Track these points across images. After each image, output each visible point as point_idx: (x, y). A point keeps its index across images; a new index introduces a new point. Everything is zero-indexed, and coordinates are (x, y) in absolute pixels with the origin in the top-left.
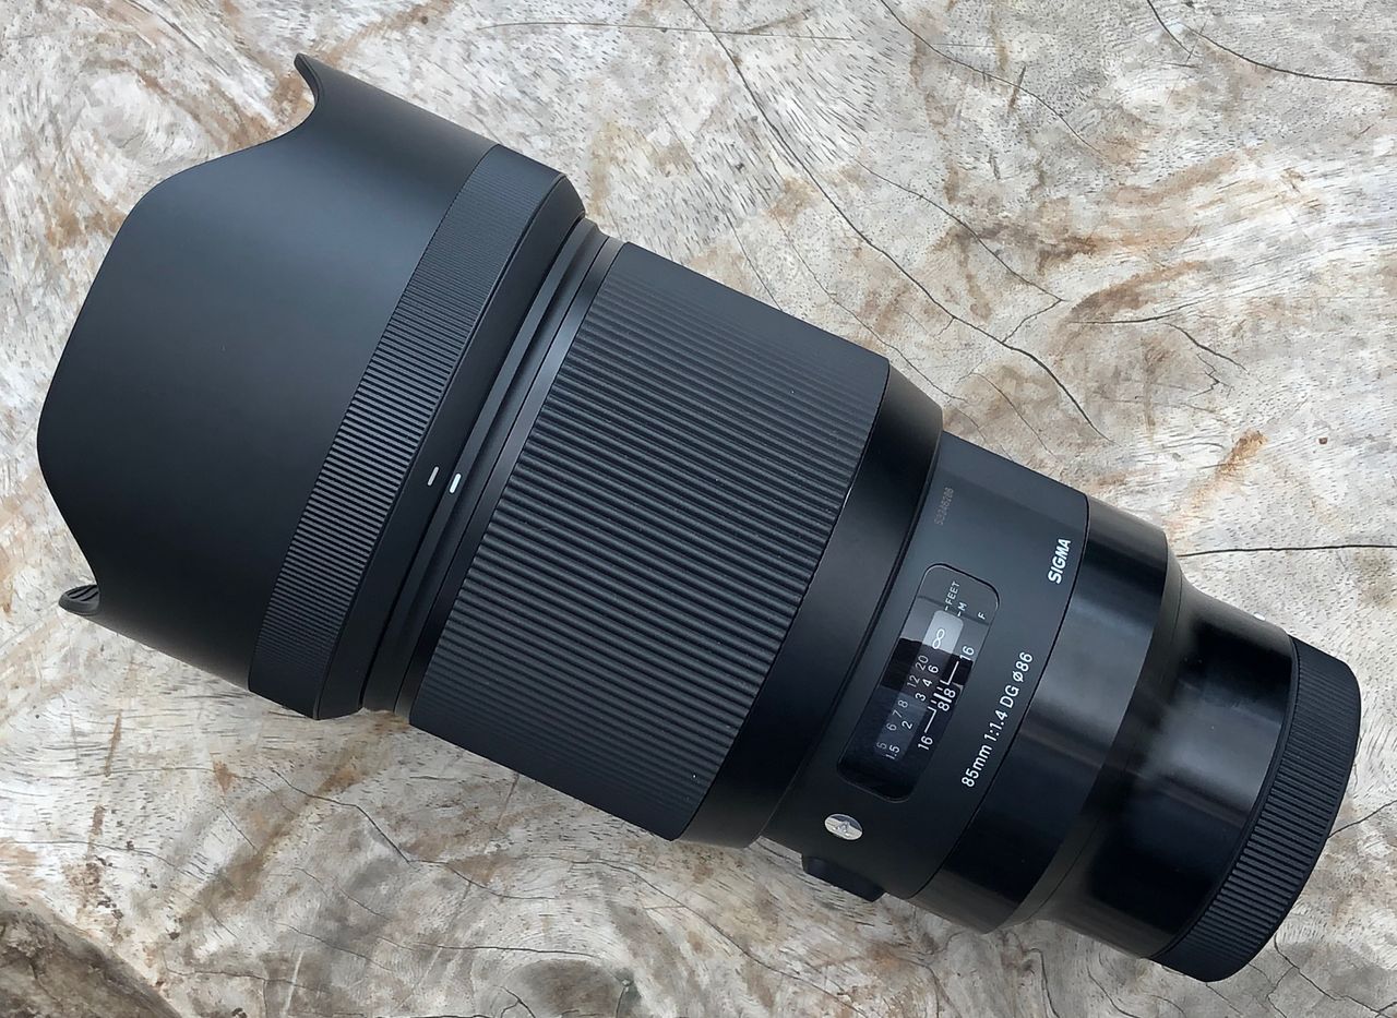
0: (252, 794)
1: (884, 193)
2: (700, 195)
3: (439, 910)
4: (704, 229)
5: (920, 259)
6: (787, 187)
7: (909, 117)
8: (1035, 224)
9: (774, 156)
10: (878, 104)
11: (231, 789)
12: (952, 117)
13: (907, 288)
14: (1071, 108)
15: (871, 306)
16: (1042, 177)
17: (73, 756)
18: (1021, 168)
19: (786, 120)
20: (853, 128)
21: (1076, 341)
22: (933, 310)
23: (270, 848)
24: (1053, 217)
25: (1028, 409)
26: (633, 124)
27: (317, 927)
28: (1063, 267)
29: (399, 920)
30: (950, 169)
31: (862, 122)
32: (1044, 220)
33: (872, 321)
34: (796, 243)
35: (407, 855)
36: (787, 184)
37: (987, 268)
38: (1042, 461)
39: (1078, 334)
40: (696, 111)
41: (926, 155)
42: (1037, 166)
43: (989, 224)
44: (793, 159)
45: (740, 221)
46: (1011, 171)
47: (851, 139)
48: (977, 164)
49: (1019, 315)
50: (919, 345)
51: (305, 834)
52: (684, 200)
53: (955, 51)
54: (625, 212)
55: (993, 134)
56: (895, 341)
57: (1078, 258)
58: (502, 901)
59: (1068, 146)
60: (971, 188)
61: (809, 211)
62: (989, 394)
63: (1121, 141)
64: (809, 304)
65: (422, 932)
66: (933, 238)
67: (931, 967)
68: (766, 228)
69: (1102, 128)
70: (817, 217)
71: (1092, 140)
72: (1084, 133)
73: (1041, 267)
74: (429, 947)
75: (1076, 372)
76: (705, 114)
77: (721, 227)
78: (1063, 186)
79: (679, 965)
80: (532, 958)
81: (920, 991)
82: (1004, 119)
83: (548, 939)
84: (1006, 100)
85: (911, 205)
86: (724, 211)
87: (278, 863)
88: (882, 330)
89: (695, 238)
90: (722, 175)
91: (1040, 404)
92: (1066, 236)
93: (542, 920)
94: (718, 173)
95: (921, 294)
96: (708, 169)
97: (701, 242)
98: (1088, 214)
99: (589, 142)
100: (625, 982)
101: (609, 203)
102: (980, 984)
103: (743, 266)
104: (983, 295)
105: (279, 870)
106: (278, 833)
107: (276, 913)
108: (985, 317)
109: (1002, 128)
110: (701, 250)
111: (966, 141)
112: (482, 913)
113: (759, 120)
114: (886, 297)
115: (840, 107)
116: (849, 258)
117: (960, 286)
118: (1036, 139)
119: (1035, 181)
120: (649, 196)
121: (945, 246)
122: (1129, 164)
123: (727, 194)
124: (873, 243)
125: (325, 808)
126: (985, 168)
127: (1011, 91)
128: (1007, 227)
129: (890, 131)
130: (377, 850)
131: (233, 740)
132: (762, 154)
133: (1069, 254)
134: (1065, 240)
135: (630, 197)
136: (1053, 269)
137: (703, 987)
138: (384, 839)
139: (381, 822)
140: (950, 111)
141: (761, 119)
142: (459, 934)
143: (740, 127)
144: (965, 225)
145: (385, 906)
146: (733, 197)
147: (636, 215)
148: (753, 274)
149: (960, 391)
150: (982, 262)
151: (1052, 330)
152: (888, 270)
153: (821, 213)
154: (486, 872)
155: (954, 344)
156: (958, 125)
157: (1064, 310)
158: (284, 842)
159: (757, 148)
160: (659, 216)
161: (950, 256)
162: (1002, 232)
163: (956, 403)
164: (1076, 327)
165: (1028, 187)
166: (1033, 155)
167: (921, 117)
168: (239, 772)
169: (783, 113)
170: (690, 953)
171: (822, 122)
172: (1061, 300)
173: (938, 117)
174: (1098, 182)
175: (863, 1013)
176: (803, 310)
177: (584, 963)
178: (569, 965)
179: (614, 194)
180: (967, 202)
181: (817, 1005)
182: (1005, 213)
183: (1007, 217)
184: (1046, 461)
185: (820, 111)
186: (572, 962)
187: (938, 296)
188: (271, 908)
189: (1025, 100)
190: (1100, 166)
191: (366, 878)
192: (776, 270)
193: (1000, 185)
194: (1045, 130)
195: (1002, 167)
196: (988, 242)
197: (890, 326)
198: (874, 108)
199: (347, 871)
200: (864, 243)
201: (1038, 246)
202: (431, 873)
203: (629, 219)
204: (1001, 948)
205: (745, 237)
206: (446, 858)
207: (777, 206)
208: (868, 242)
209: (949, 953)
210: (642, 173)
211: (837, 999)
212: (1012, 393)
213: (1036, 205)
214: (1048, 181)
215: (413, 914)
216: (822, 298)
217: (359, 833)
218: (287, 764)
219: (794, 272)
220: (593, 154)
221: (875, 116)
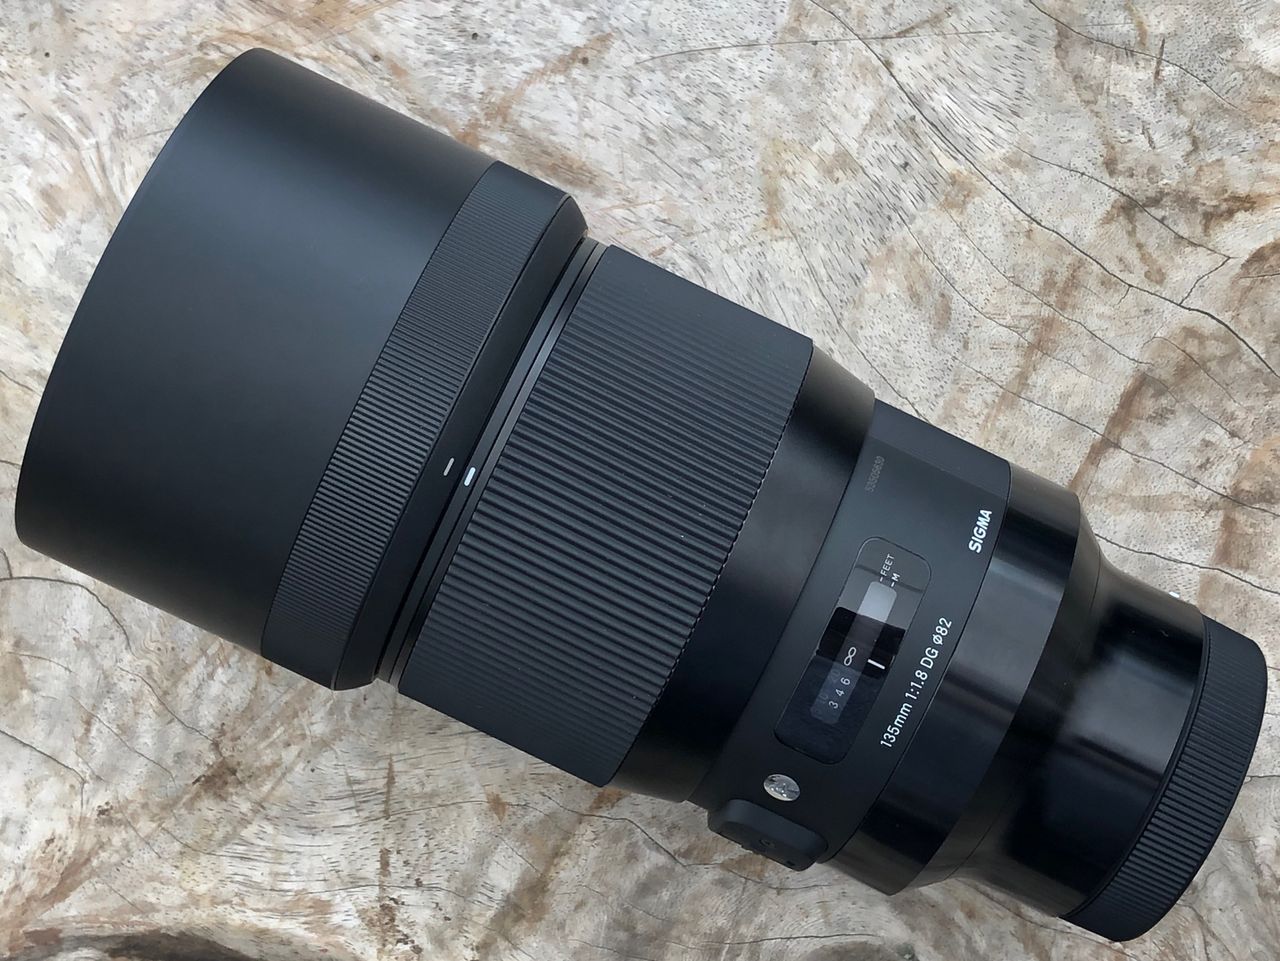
0: (528, 819)
1: (1047, 174)
2: (871, 197)
3: (721, 909)
4: (878, 230)
5: (1090, 234)
6: (953, 180)
7: (1060, 99)
8: (1194, 188)
9: (937, 151)
10: (1030, 90)
11: (506, 817)
12: (1101, 94)
13: (1081, 263)
14: (1213, 73)
15: (1049, 283)
16: (1195, 142)
17: (351, 803)
18: (1174, 135)
19: (943, 115)
20: (1007, 115)
21: (1251, 294)
22: (1108, 282)
23: (553, 869)
24: (1210, 179)
25: (1213, 365)
26: (797, 137)
27: (608, 939)
28: (1227, 226)
29: (684, 923)
30: (1107, 144)
31: (1016, 109)
32: (1203, 183)
33: (1052, 299)
34: (968, 233)
35: (682, 860)
36: (952, 177)
37: (1155, 235)
38: (1233, 413)
39: (1250, 289)
40: (856, 117)
41: (1082, 134)
42: (1189, 132)
43: (1151, 193)
44: (955, 151)
45: (913, 218)
46: (1165, 140)
47: (1008, 126)
48: (1132, 137)
49: (1192, 276)
50: (1100, 316)
51: (583, 852)
52: (857, 204)
53: (1095, 31)
54: (801, 222)
55: (1143, 107)
56: (1078, 316)
57: (1240, 216)
58: (778, 894)
59: (1216, 110)
60: (1129, 161)
61: (977, 200)
62: (1176, 356)
63: (1265, 100)
64: (989, 290)
65: (708, 932)
66: (1100, 212)
67: (1194, 906)
68: (938, 221)
69: (1245, 90)
70: (986, 205)
71: (1237, 102)
72: (1228, 95)
73: (1206, 228)
74: (717, 945)
75: (1253, 325)
76: (865, 119)
77: (895, 225)
78: (1216, 149)
79: (956, 933)
80: (816, 944)
81: (1187, 930)
82: (1151, 91)
83: (828, 923)
84: (1151, 72)
85: (1075, 184)
86: (895, 210)
87: (561, 883)
88: (1063, 306)
89: (872, 239)
90: (888, 175)
91: (1224, 360)
92: (1226, 196)
93: (819, 907)
94: (885, 174)
95: (1096, 267)
96: (875, 172)
97: (878, 243)
98: (1244, 173)
99: (758, 159)
100: (907, 956)
101: (784, 216)
102: (1241, 917)
103: (922, 260)
104: (1155, 262)
105: (564, 889)
106: (557, 854)
107: (567, 931)
108: (1160, 282)
109: (1150, 100)
110: (879, 249)
111: (1118, 116)
112: (762, 908)
113: (917, 119)
114: (1062, 275)
115: (994, 97)
116: (1022, 240)
117: (1133, 256)
118: (1184, 107)
119: (1190, 147)
120: (822, 204)
121: (1112, 219)
122: (1275, 121)
123: (896, 193)
124: (1043, 224)
125: (598, 823)
126: (1141, 141)
127: (1154, 63)
128: (1168, 194)
129: (1044, 115)
130: (653, 860)
131: (501, 770)
132: (925, 151)
133: (1231, 213)
134: (1225, 200)
135: (804, 207)
136: (1218, 229)
137: (981, 952)
138: (658, 848)
139: (653, 832)
140: (1099, 89)
141: (919, 117)
142: (743, 929)
143: (900, 128)
144: (1128, 196)
145: (669, 910)
146: (902, 195)
147: (812, 223)
148: (931, 266)
149: (1147, 355)
150: (1149, 231)
151: (1225, 287)
152: (1061, 249)
153: (989, 201)
154: (759, 868)
155: (1134, 312)
156: (1108, 102)
157: (1234, 266)
158: (565, 861)
159: (919, 145)
160: (835, 222)
161: (1118, 228)
162: (1165, 200)
163: (1144, 367)
164: (1246, 282)
165: (1183, 153)
166: (1183, 123)
167: (1071, 98)
168: (513, 800)
169: (939, 109)
170: (965, 922)
171: (978, 114)
172: (1229, 258)
173: (1088, 95)
174: (1248, 141)
175: (1135, 957)
176: (984, 296)
177: (866, 943)
178: (852, 947)
179: (789, 207)
180: (1127, 174)
181: (1091, 955)
182: (1165, 181)
183: (1166, 184)
184: (1236, 413)
185: (974, 103)
186: (854, 943)
187: (1113, 267)
188: (561, 926)
189: (1168, 71)
190: (1248, 126)
191: (646, 888)
192: (954, 261)
193: (1158, 155)
194: (1192, 98)
195: (1156, 138)
196: (1153, 211)
197: (1070, 301)
198: (1027, 96)
199: (628, 883)
200: (1035, 225)
201: (1201, 209)
202: (708, 875)
203: (805, 228)
204: (1257, 881)
205: (920, 232)
206: (719, 858)
207: (946, 199)
208: (1039, 224)
209: (1209, 891)
210: (812, 182)
211: (1110, 947)
212: (1196, 351)
213: (1193, 169)
214: (1201, 146)
215: (697, 915)
216: (1003, 282)
217: (634, 845)
218: (556, 787)
219: (970, 261)
220: (763, 170)
221: (1028, 102)
